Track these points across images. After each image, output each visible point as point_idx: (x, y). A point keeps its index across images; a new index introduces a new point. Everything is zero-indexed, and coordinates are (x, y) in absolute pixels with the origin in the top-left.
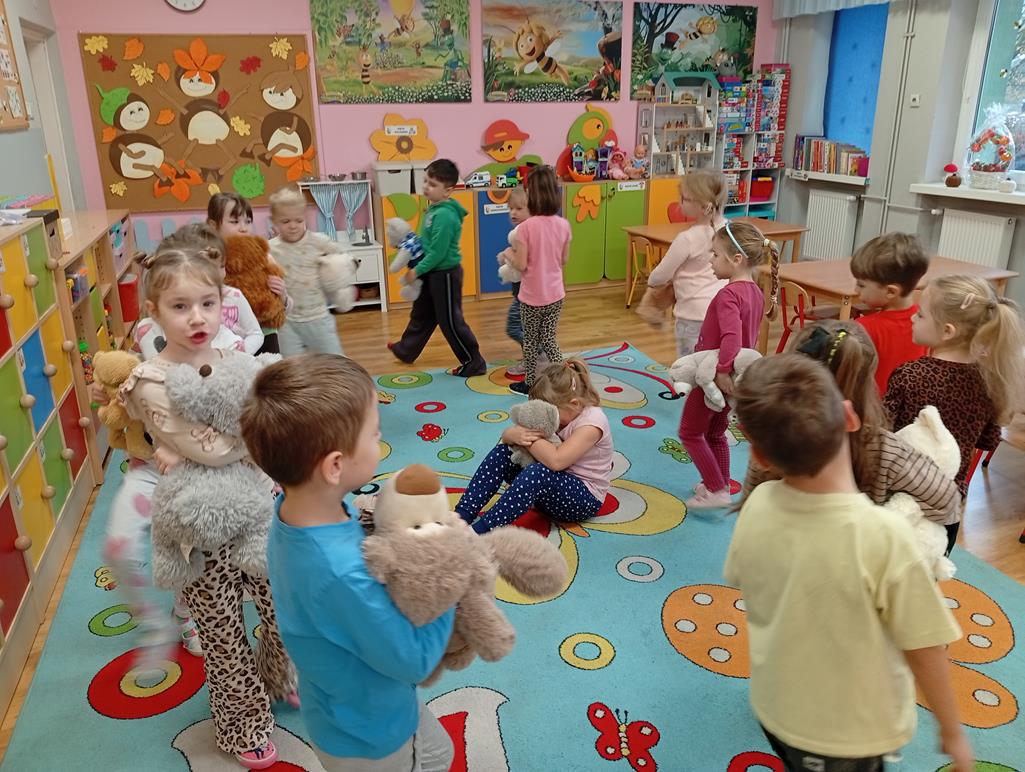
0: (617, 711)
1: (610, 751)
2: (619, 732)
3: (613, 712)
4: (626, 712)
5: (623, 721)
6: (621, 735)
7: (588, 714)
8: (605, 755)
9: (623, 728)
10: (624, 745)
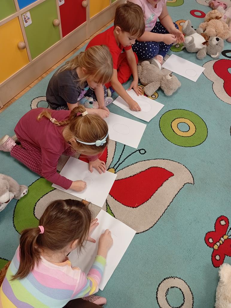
7: (218, 218)
8: (206, 240)
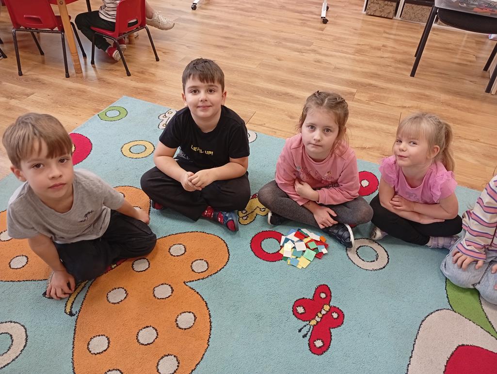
0: (304, 336)
1: (335, 315)
2: (318, 322)
3: (308, 337)
4: (300, 331)
5: (309, 326)
6: (319, 320)
8: (341, 315)
9: (313, 322)
10: (323, 312)
